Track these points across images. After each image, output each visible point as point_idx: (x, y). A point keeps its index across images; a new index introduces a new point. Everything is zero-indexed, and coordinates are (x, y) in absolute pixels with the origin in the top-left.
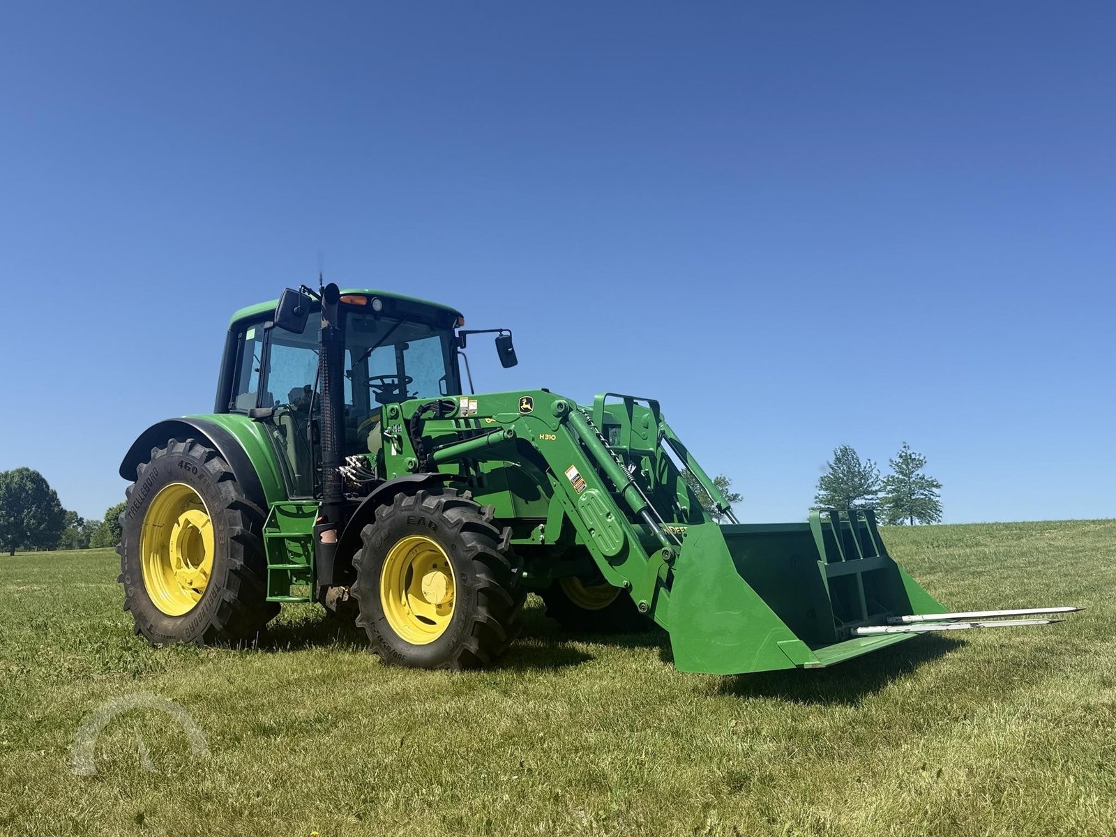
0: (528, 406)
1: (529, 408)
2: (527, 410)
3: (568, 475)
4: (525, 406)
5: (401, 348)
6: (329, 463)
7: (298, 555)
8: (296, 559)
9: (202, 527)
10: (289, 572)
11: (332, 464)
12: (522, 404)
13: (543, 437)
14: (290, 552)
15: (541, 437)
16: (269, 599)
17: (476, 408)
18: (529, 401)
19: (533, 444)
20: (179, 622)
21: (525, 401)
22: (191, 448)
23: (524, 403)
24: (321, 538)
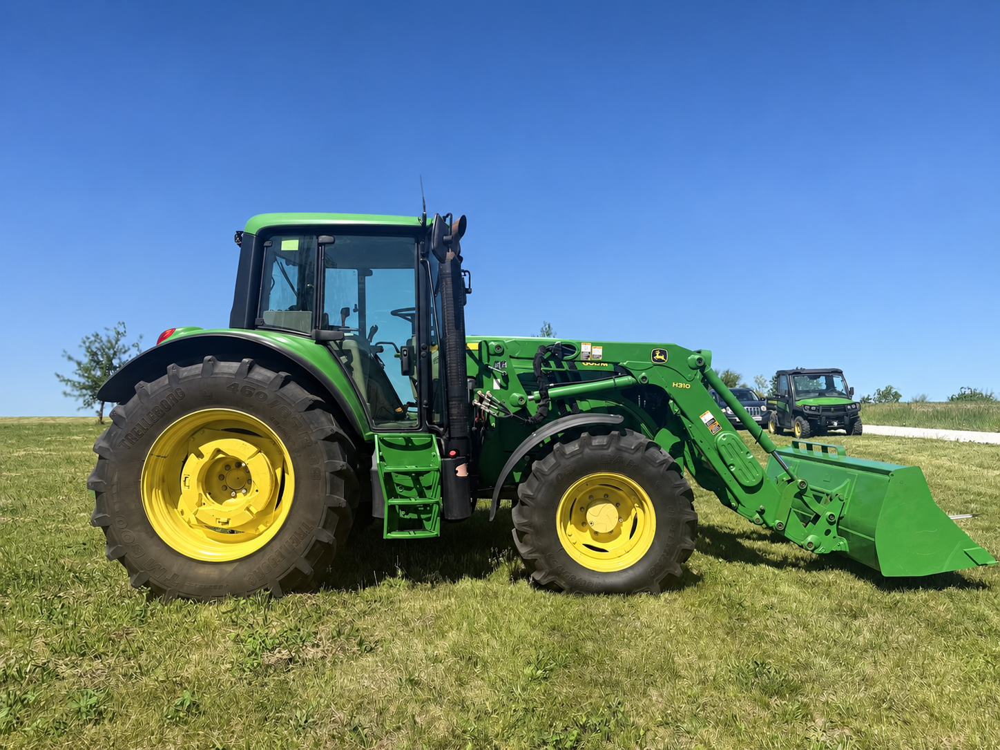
0: (662, 357)
1: (663, 359)
2: (660, 360)
3: (703, 419)
4: (658, 357)
5: (364, 273)
6: (458, 397)
7: (409, 489)
8: (405, 493)
9: (249, 458)
10: (397, 507)
11: (460, 399)
12: (654, 355)
13: (677, 385)
14: (398, 485)
15: (674, 384)
16: (385, 537)
17: (601, 354)
18: (662, 353)
19: (667, 390)
20: (229, 569)
21: (658, 353)
22: (250, 369)
23: (658, 354)
24: (457, 472)
